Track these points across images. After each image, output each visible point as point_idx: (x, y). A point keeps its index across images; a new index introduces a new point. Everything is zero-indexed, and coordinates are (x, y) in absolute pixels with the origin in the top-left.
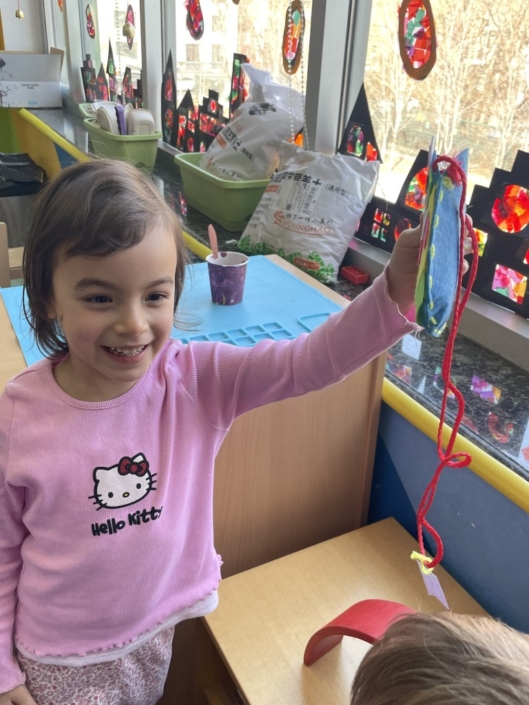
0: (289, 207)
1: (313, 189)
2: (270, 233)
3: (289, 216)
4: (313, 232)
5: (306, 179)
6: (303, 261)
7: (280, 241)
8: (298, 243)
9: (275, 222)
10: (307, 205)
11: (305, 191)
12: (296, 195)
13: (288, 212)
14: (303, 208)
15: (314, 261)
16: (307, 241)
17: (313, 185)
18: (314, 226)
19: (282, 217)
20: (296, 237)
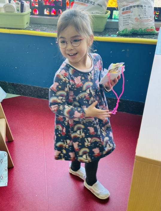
0: (139, 16)
1: (145, 8)
2: (135, 25)
3: (141, 18)
4: (150, 20)
5: (141, 6)
6: (149, 29)
7: (139, 26)
8: (147, 25)
9: (136, 21)
10: (145, 13)
11: (143, 9)
12: (140, 11)
13: (140, 17)
14: (144, 15)
15: (152, 28)
16: (149, 23)
17: (144, 7)
18: (149, 19)
19: (138, 19)
20: (145, 23)
